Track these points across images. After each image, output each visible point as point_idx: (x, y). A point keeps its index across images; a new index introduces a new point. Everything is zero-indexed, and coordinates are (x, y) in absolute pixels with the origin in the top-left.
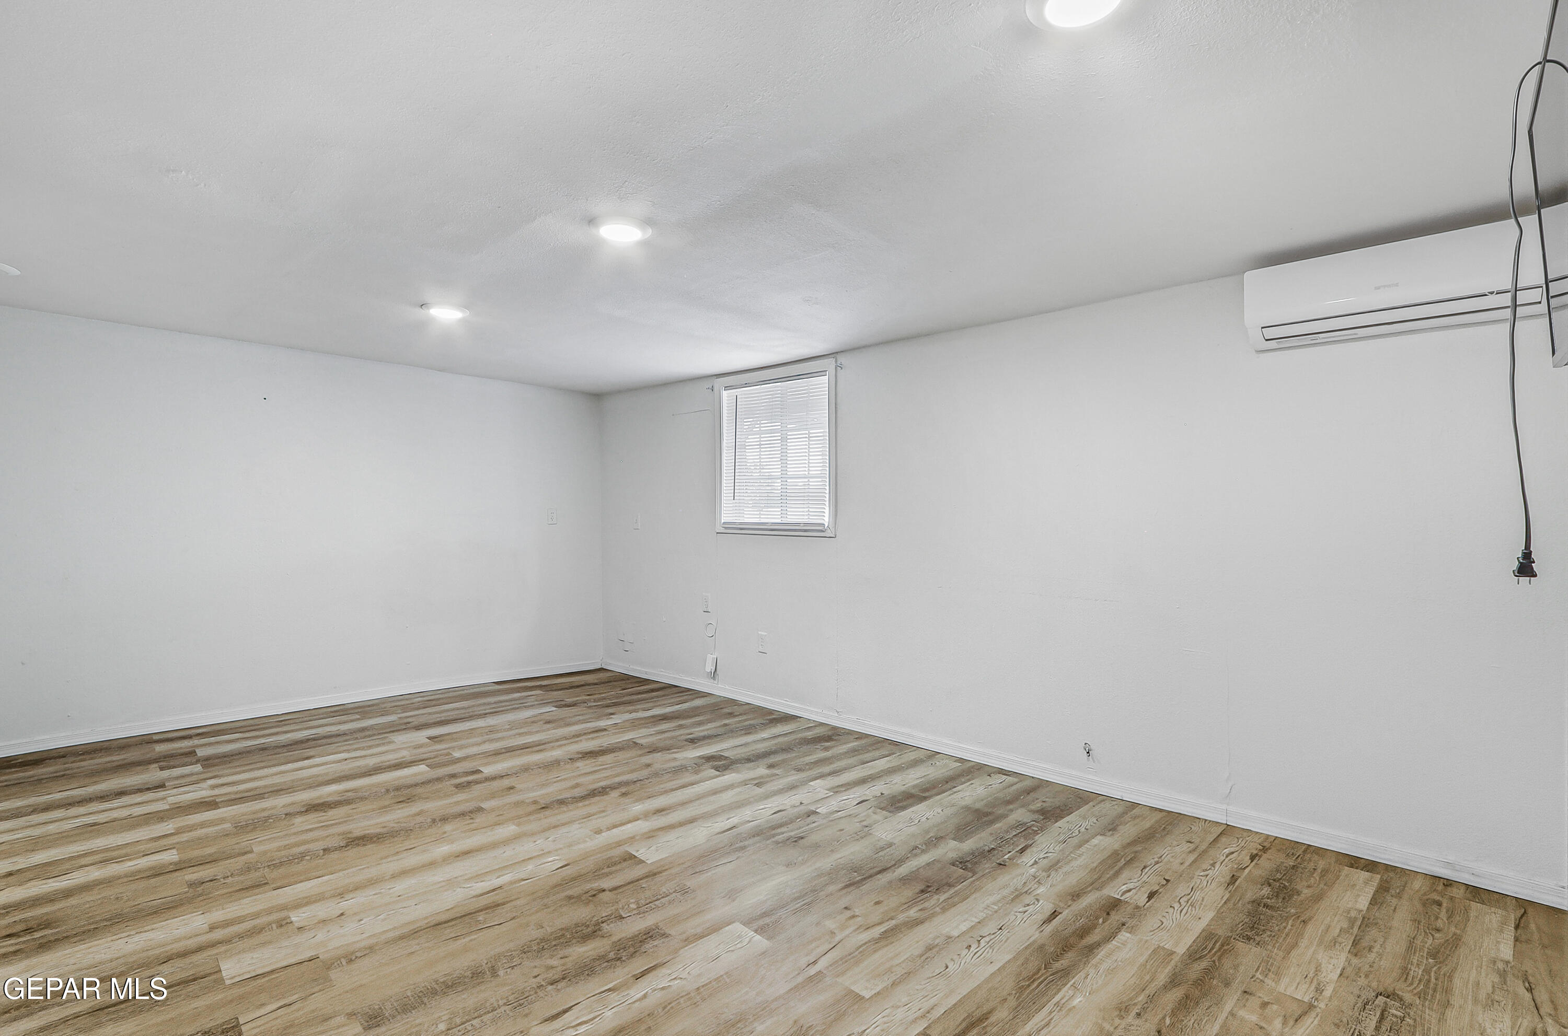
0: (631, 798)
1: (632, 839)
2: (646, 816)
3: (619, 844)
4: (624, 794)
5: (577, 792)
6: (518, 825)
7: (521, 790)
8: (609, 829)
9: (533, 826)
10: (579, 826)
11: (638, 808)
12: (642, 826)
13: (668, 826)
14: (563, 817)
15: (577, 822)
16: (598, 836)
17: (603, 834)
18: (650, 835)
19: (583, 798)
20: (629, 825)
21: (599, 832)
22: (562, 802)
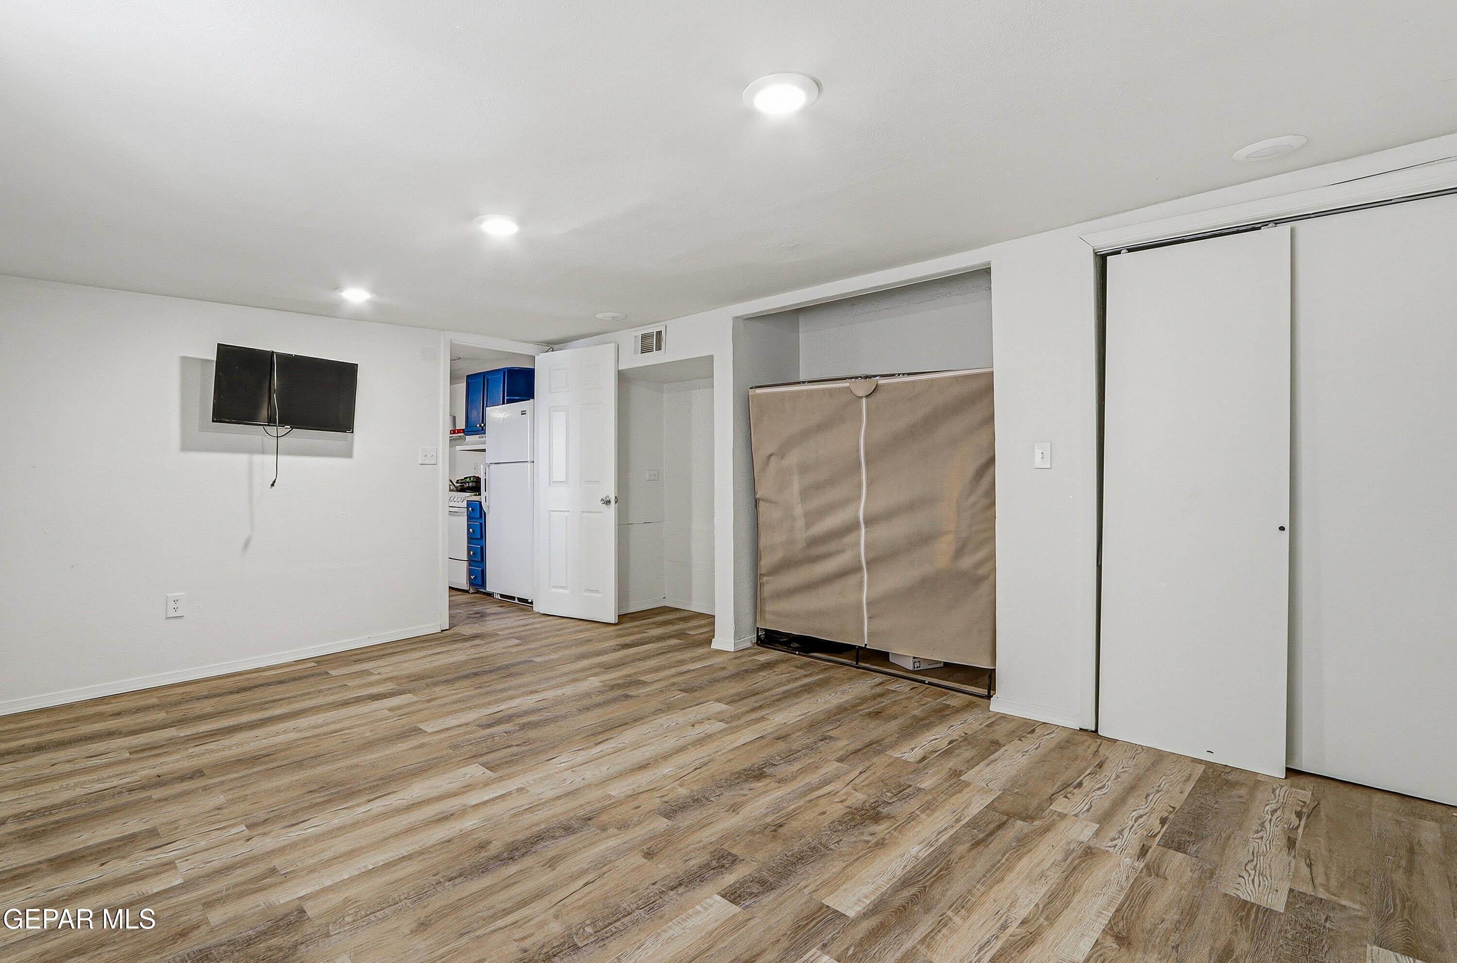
0: (474, 840)
1: (486, 784)
2: (464, 812)
3: (501, 779)
4: (483, 846)
5: (550, 849)
6: (609, 797)
7: (631, 849)
8: (510, 793)
9: (594, 795)
10: (541, 796)
11: (469, 823)
12: (474, 798)
13: (444, 799)
14: (561, 807)
15: (543, 800)
16: (522, 786)
17: (516, 788)
18: (468, 788)
19: (539, 838)
20: (486, 798)
21: (520, 790)
22: (568, 830)
